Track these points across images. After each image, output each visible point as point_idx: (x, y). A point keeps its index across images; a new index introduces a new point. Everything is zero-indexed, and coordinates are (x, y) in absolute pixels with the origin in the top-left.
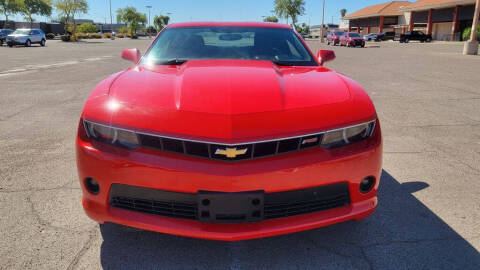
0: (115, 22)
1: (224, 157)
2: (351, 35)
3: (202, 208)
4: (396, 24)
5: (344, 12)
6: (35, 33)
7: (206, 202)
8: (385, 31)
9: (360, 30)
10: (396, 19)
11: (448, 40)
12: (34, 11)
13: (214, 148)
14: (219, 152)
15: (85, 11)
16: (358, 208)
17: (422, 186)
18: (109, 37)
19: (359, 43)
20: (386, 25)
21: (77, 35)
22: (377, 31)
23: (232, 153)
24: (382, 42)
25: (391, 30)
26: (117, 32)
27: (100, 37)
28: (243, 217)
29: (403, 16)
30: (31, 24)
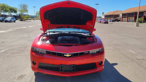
0: (35, 15)
1: (66, 56)
2: (104, 20)
3: (61, 68)
4: (118, 17)
5: (103, 13)
6: (13, 18)
7: (62, 67)
8: (115, 19)
9: (108, 18)
10: (118, 16)
11: (132, 22)
12: (12, 12)
13: (64, 54)
14: (65, 55)
15: (27, 12)
16: (99, 69)
17: (116, 64)
18: (34, 20)
19: (107, 23)
20: (115, 17)
21: (24, 19)
22: (112, 19)
23: (68, 55)
24: (114, 22)
25: (116, 19)
26: (36, 18)
27: (31, 20)
28: (70, 71)
29: (120, 15)
30: (11, 16)
